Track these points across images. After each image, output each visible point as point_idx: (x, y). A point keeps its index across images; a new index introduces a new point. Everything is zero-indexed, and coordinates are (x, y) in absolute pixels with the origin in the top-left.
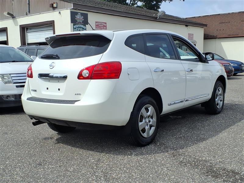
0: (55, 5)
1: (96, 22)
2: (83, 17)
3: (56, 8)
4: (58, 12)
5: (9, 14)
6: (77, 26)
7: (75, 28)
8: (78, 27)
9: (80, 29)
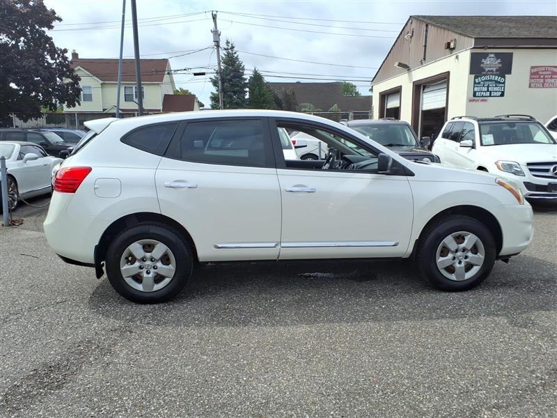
0: (452, 45)
1: (532, 68)
2: (499, 61)
3: (454, 48)
4: (455, 56)
5: (400, 65)
6: (484, 78)
7: (479, 83)
8: (485, 81)
9: (490, 83)
